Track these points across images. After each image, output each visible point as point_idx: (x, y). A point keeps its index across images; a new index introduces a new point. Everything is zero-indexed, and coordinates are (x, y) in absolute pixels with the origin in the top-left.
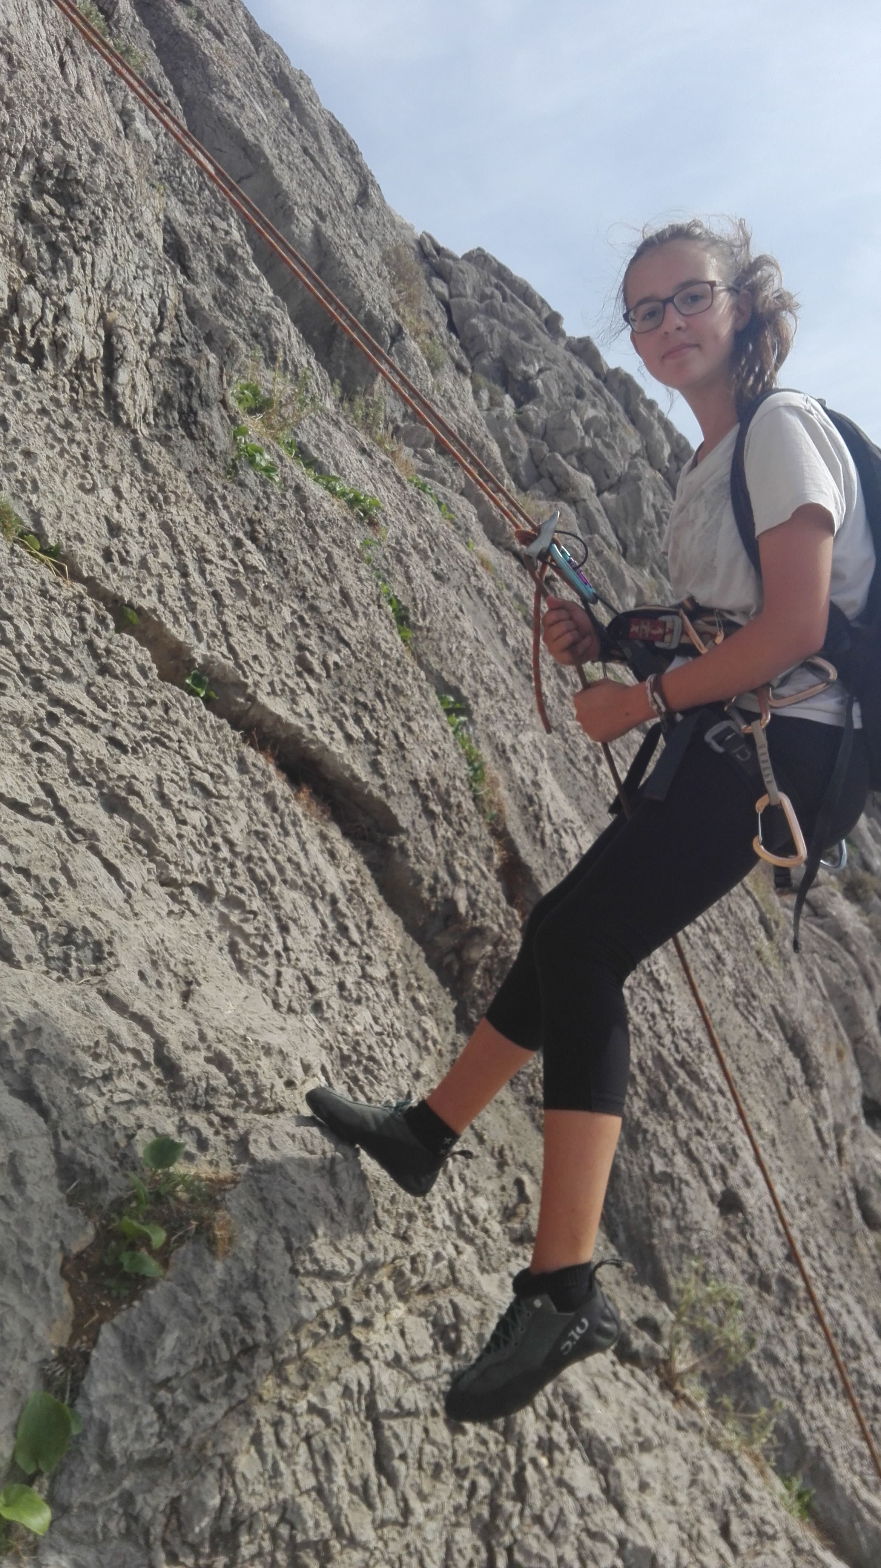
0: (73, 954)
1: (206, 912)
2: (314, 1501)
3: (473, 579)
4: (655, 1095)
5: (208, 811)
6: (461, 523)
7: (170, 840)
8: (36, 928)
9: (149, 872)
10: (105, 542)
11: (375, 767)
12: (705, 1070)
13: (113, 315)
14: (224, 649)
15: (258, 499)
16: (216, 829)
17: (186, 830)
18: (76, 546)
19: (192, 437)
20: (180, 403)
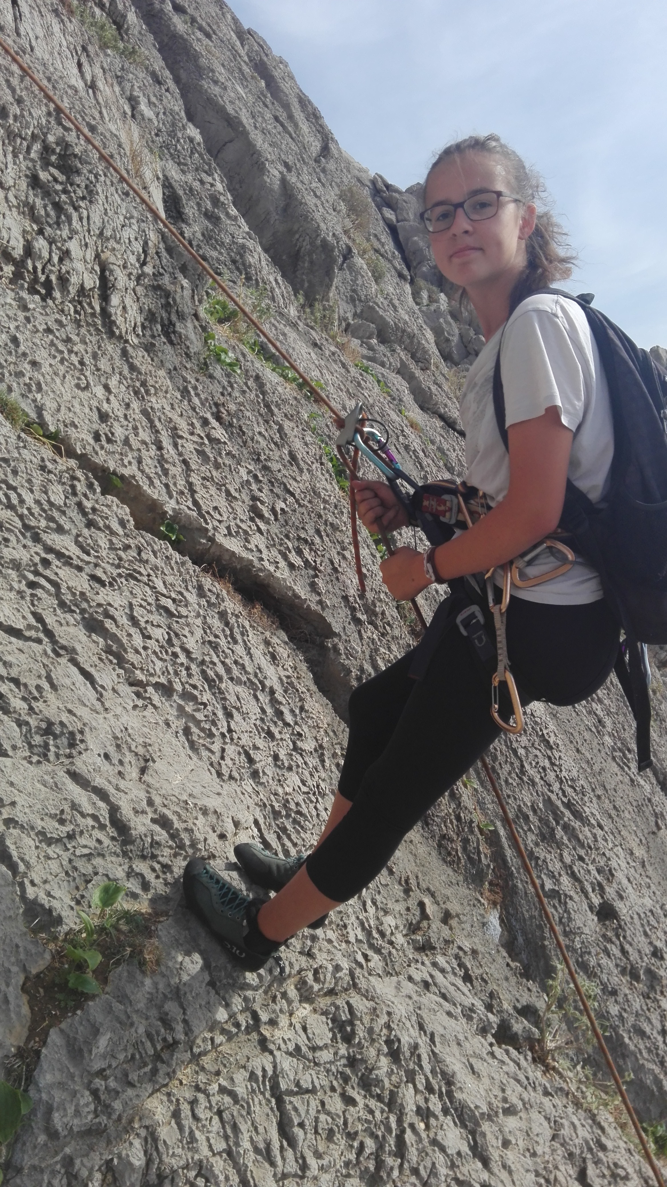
0: (51, 742)
1: (167, 704)
2: (225, 1161)
3: (401, 438)
4: (545, 830)
5: (170, 628)
6: (395, 394)
7: (137, 652)
8: (20, 723)
9: (118, 676)
10: (95, 426)
11: (313, 587)
12: (586, 809)
13: (106, 255)
14: (190, 503)
15: (224, 387)
16: (175, 641)
17: (151, 643)
18: (72, 432)
19: (171, 343)
20: (162, 318)
